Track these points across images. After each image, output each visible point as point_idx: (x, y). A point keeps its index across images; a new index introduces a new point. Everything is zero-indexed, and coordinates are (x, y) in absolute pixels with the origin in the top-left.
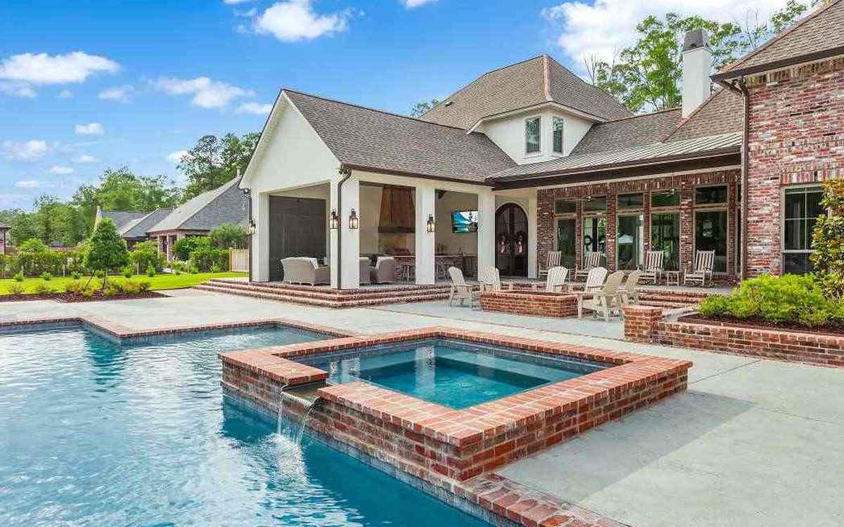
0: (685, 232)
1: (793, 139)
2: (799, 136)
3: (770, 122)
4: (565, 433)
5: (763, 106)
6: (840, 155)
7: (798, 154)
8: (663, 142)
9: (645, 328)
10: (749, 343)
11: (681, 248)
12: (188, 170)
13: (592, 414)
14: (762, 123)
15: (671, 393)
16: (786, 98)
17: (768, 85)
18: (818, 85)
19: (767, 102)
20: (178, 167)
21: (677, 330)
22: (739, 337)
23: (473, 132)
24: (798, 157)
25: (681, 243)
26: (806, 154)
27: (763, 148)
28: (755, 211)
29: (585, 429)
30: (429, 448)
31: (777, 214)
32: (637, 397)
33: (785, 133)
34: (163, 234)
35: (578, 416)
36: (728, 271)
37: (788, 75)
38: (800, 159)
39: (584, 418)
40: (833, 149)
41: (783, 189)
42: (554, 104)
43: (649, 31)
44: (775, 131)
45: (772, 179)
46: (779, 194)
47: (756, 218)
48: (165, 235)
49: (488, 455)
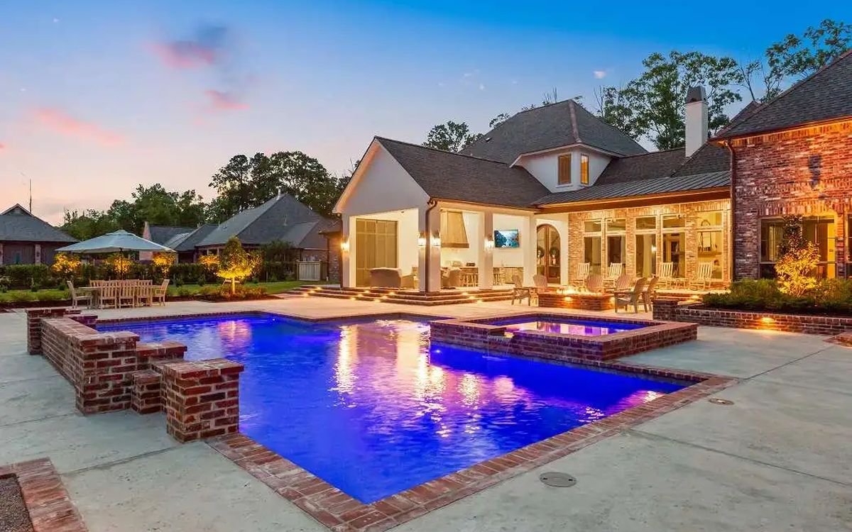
0: (689, 248)
1: (766, 185)
2: (770, 183)
3: (749, 173)
4: (640, 350)
5: (744, 161)
6: (797, 197)
7: (769, 195)
8: (671, 177)
9: (667, 313)
10: (734, 320)
11: (686, 260)
12: (220, 188)
13: (652, 343)
14: (745, 173)
15: (688, 339)
16: (761, 156)
17: (748, 146)
18: (782, 148)
19: (748, 158)
20: (210, 185)
21: (687, 314)
22: (727, 317)
23: (514, 166)
24: (769, 197)
25: (686, 257)
26: (775, 195)
27: (745, 190)
28: (741, 235)
29: (648, 349)
30: (584, 349)
31: (756, 237)
32: (671, 339)
33: (760, 181)
34: (212, 248)
35: (645, 342)
36: (723, 278)
37: (762, 140)
38: (770, 199)
39: (648, 344)
40: (792, 193)
41: (760, 219)
42: (583, 145)
43: (654, 66)
44: (753, 179)
45: (752, 212)
46: (757, 223)
47: (740, 240)
48: (215, 248)
49: (612, 352)
